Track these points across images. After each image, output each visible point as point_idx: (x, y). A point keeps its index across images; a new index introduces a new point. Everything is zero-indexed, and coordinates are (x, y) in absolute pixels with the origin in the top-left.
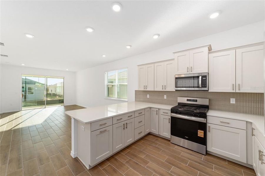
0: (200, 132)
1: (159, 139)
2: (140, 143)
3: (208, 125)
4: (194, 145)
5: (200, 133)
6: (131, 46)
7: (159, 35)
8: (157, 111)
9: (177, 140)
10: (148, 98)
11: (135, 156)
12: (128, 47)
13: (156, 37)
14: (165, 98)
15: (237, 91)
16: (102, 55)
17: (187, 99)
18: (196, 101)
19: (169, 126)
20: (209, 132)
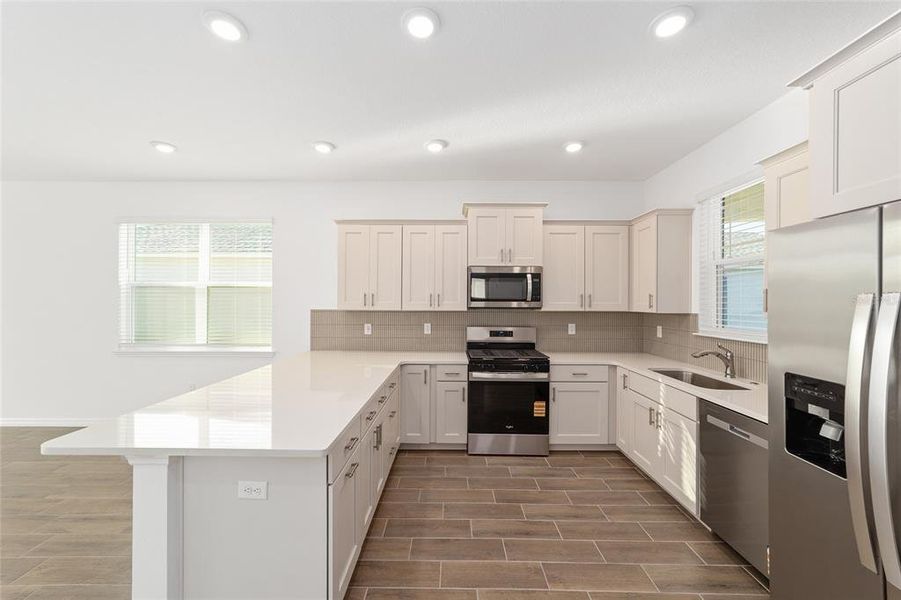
0: (540, 406)
1: (434, 456)
2: (397, 485)
3: (552, 385)
4: (529, 441)
5: (539, 409)
6: (333, 147)
7: (445, 144)
8: (425, 372)
9: (485, 441)
10: (369, 337)
11: (422, 525)
12: (324, 149)
13: (435, 148)
14: (426, 332)
15: (588, 309)
16: (154, 143)
17: (491, 332)
18: (510, 334)
19: (462, 409)
20: (554, 400)
